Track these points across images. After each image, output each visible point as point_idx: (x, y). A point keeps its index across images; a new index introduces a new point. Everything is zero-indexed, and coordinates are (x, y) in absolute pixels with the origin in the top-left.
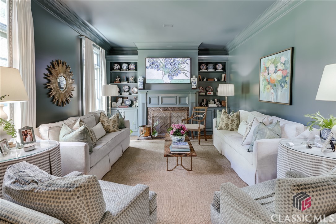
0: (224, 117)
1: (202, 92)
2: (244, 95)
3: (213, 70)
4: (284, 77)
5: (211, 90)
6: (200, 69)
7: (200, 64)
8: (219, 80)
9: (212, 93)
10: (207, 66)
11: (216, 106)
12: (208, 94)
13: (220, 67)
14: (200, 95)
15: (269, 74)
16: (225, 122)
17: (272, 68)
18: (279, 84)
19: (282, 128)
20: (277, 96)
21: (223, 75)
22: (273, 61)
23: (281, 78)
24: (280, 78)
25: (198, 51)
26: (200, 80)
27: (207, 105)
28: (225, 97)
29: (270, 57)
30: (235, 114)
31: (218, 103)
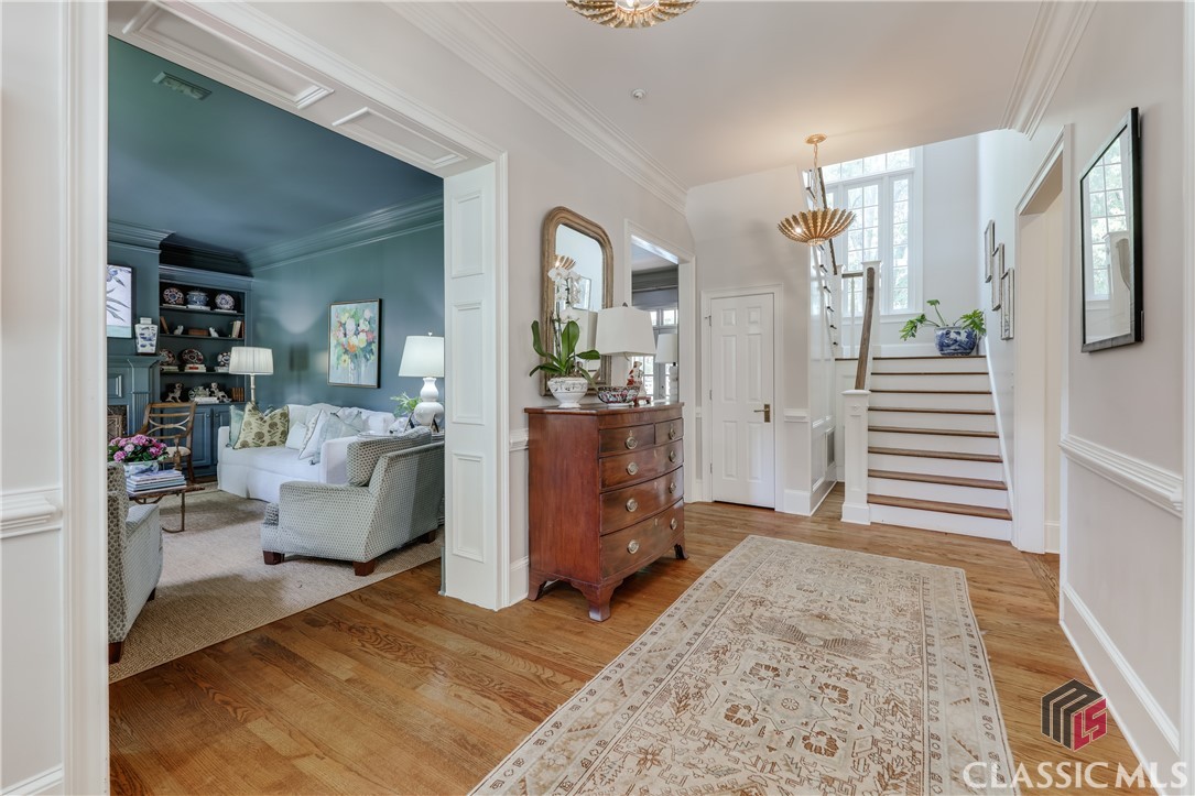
0: (253, 420)
1: (169, 365)
2: (295, 373)
3: (207, 309)
4: (369, 344)
5: (200, 360)
6: (162, 301)
7: (163, 287)
8: (224, 332)
9: (202, 369)
10: (185, 294)
11: (217, 402)
12: (187, 370)
13: (225, 303)
14: (163, 374)
15: (345, 335)
16: (255, 430)
17: (351, 326)
18: (362, 355)
19: (366, 422)
20: (359, 375)
21: (237, 324)
22: (352, 313)
23: (365, 345)
24: (363, 345)
25: (159, 252)
26: (165, 332)
27: (185, 397)
28: (249, 377)
29: (348, 306)
30: (278, 411)
31: (221, 394)
